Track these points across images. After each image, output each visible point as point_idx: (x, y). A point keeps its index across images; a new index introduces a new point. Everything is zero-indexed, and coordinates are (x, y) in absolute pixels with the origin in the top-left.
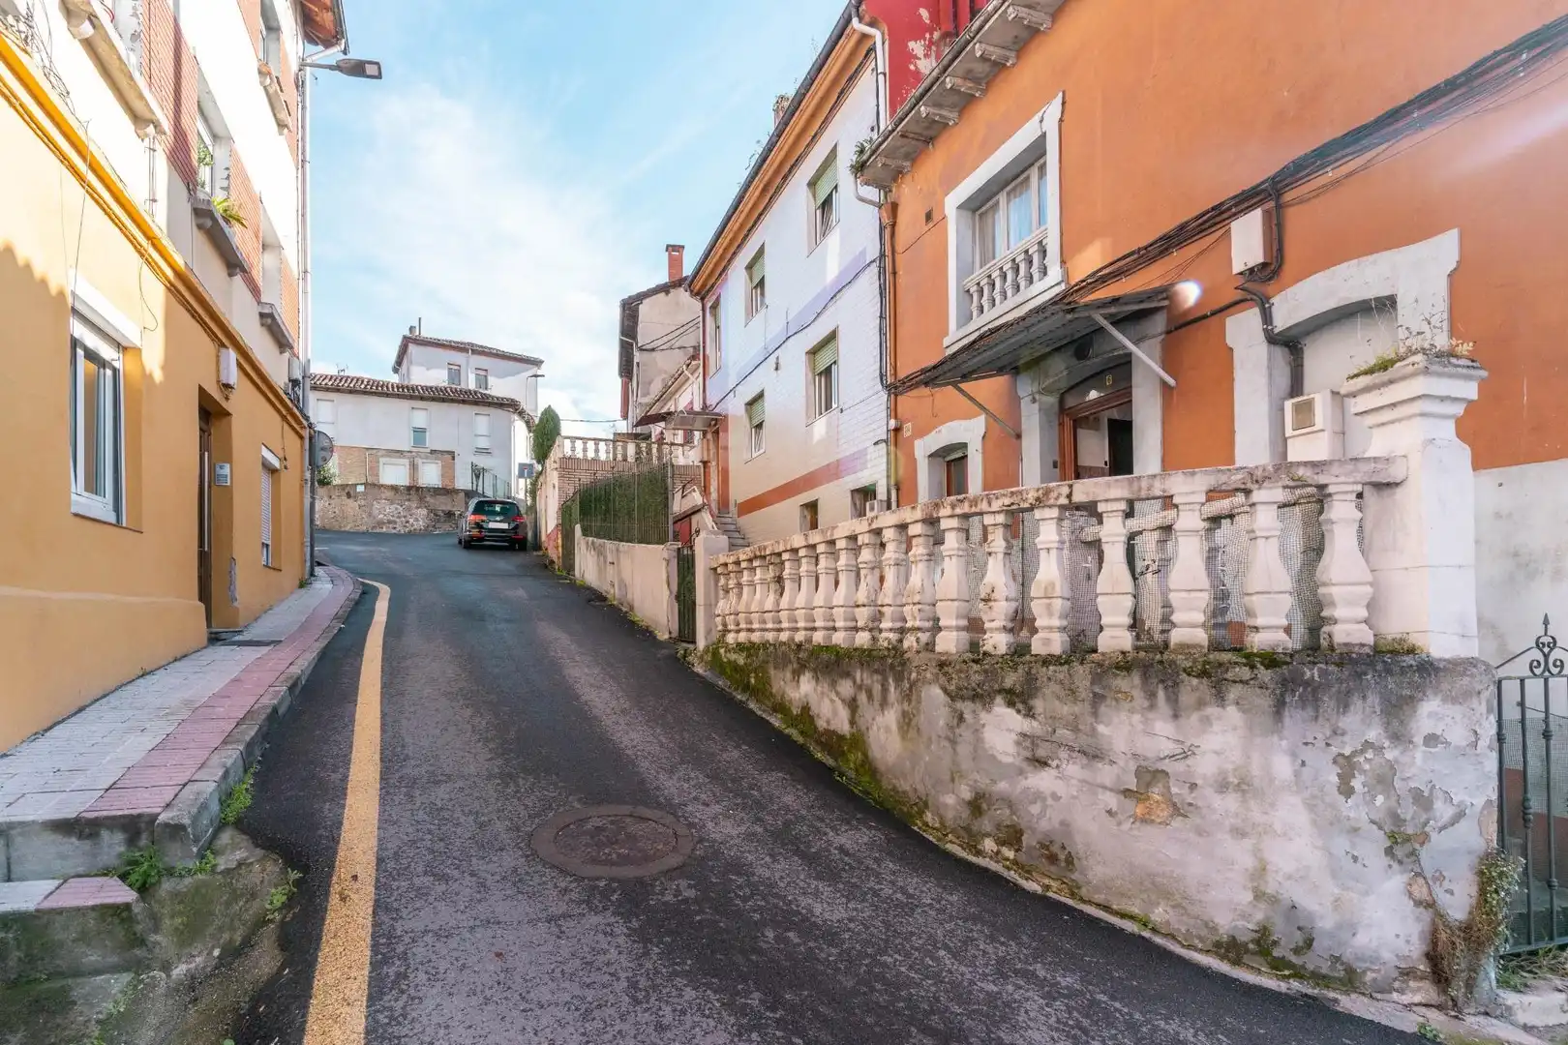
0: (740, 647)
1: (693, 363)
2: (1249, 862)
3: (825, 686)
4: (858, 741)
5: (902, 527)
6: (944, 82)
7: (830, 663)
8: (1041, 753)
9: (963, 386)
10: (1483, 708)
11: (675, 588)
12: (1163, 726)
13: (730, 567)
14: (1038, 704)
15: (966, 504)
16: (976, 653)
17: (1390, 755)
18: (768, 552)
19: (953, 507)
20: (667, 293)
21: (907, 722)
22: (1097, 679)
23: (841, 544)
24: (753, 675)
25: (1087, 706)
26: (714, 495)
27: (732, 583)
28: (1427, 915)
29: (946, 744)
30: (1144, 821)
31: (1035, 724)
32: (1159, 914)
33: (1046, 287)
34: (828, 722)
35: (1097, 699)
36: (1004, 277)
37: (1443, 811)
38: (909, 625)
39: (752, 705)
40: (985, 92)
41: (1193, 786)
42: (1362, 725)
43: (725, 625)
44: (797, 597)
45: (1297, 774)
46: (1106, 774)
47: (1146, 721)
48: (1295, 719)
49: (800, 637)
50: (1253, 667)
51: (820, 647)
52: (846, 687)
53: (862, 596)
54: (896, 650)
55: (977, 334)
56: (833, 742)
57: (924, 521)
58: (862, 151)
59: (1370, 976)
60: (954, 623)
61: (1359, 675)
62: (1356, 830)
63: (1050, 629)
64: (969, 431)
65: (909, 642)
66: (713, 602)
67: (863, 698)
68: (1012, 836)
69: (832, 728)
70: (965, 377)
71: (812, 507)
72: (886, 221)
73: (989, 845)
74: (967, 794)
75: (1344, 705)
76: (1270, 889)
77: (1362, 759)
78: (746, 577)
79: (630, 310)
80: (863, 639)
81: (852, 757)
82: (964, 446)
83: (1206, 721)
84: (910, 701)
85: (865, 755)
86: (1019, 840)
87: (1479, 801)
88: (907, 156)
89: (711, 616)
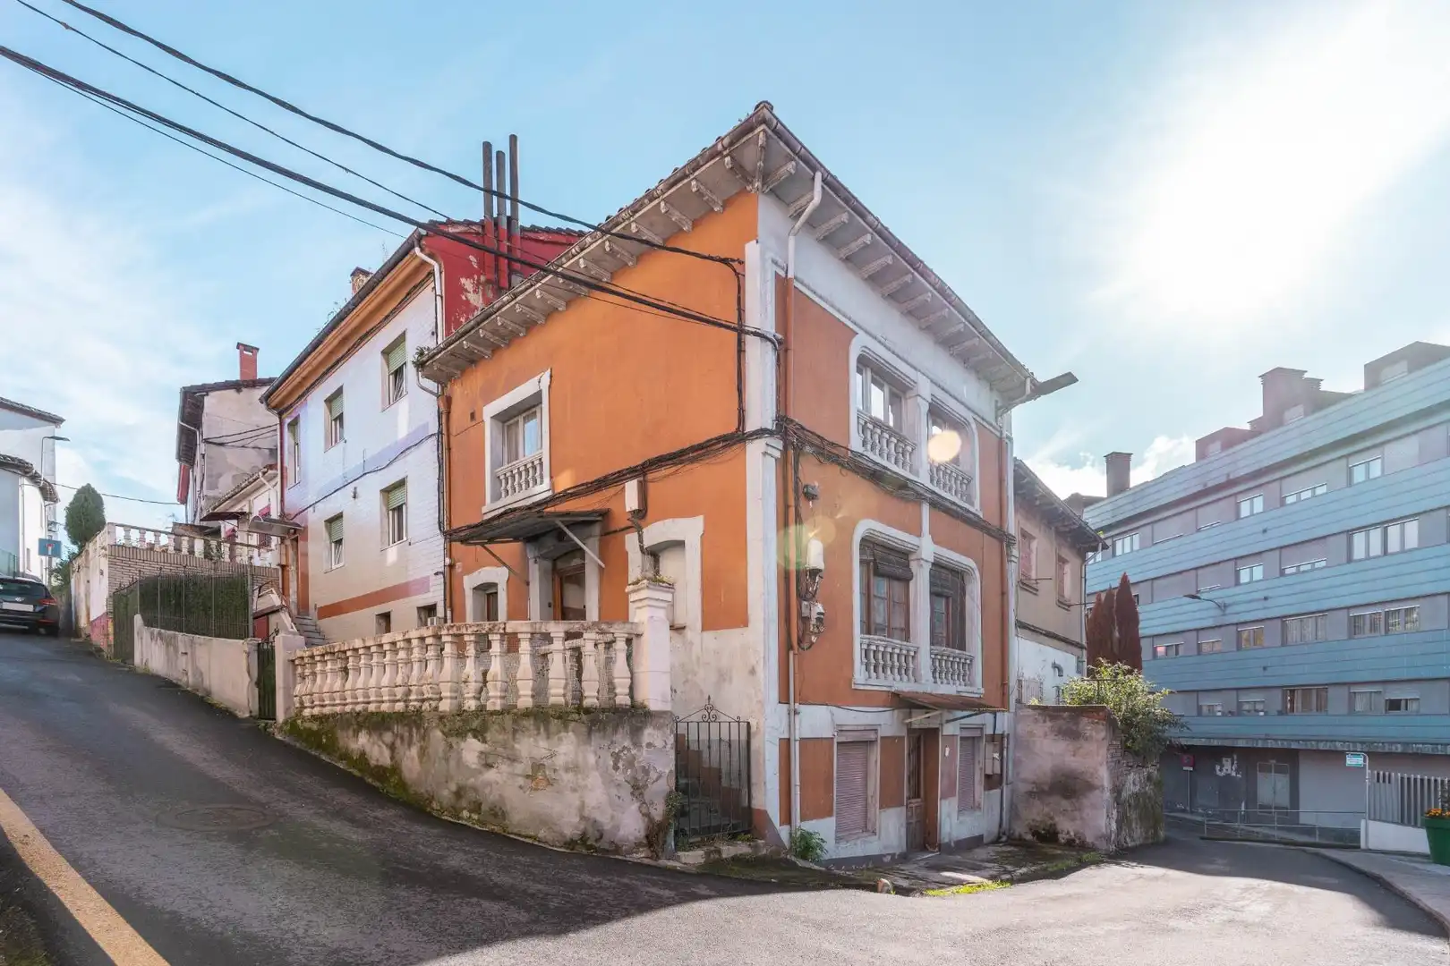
0: (314, 718)
2: (577, 803)
3: (375, 737)
4: (395, 769)
5: (422, 639)
7: (377, 722)
8: (490, 761)
10: (669, 732)
11: (255, 674)
12: (543, 744)
13: (306, 660)
14: (488, 736)
15: (455, 629)
16: (460, 712)
17: (633, 752)
18: (336, 650)
19: (448, 630)
21: (423, 752)
22: (515, 721)
23: (386, 647)
24: (324, 736)
25: (511, 737)
26: (293, 598)
27: (307, 672)
28: (646, 820)
29: (443, 762)
30: (536, 789)
31: (487, 746)
34: (377, 760)
35: (515, 731)
37: (653, 775)
38: (425, 697)
39: (323, 757)
41: (555, 771)
42: (622, 740)
43: (302, 703)
44: (358, 681)
45: (597, 762)
46: (519, 768)
47: (536, 741)
48: (596, 737)
49: (359, 708)
50: (579, 713)
51: (372, 713)
52: (388, 737)
53: (399, 680)
54: (418, 712)
56: (381, 773)
57: (433, 636)
59: (624, 848)
60: (448, 694)
61: (623, 718)
62: (619, 785)
63: (495, 697)
65: (426, 706)
66: (291, 686)
67: (398, 742)
68: (476, 807)
69: (380, 764)
70: (490, 541)
71: (386, 616)
72: (443, 408)
73: (465, 813)
74: (454, 788)
75: (616, 732)
76: (586, 813)
77: (622, 754)
78: (319, 667)
80: (399, 706)
81: (392, 780)
82: (495, 585)
83: (560, 739)
84: (424, 740)
85: (400, 778)
86: (480, 808)
87: (668, 772)
89: (289, 696)
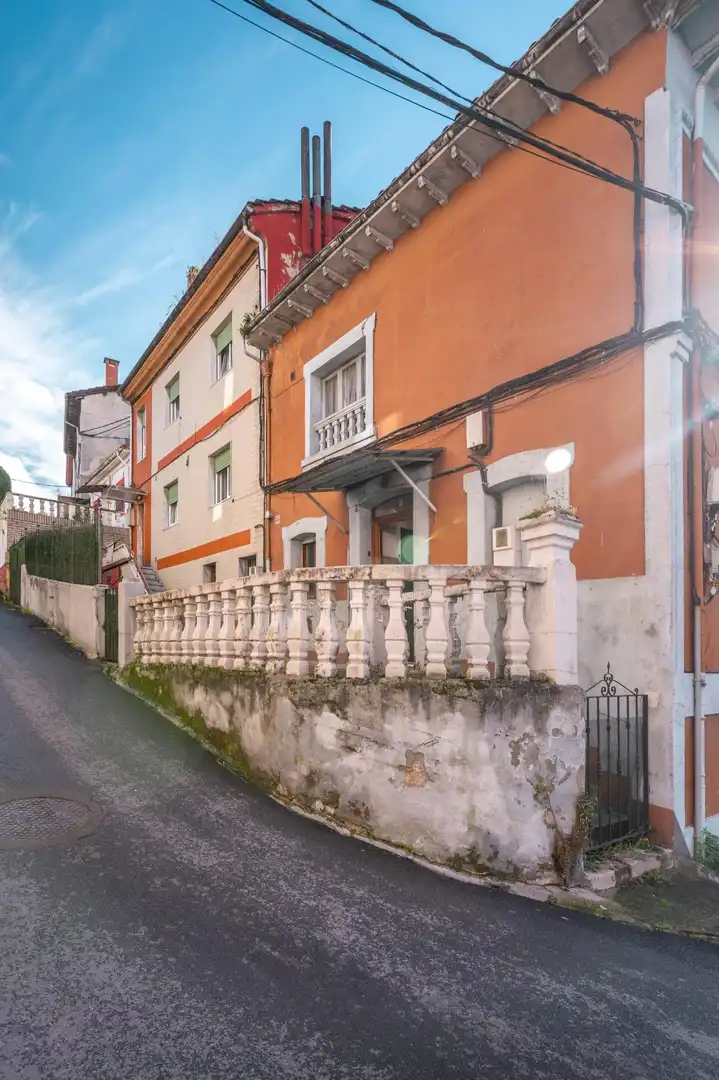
0: (151, 666)
1: (124, 451)
2: (465, 807)
3: (212, 696)
4: (234, 735)
5: (266, 586)
6: (303, 286)
7: (215, 679)
8: (351, 743)
9: (312, 494)
10: (579, 713)
11: (103, 618)
12: (421, 725)
13: (145, 607)
14: (349, 710)
15: (307, 575)
16: (312, 677)
17: (536, 741)
18: (173, 597)
19: (299, 575)
20: (105, 394)
21: (267, 721)
22: (385, 694)
23: (225, 595)
24: (160, 687)
25: (380, 714)
26: (140, 552)
27: (146, 619)
28: (552, 832)
29: (291, 736)
30: (410, 785)
31: (347, 724)
32: (418, 843)
33: (365, 437)
34: (214, 722)
35: (385, 707)
36: (340, 425)
37: (561, 772)
38: (270, 654)
39: (159, 710)
40: (329, 300)
41: (437, 762)
42: (524, 724)
43: (141, 649)
44: (194, 631)
45: (491, 753)
46: (389, 756)
47: (411, 722)
48: (490, 720)
49: (195, 660)
50: (469, 688)
51: (209, 669)
52: (226, 698)
53: (239, 633)
54: (261, 672)
55: (322, 462)
56: (216, 736)
57: (280, 583)
58: (248, 320)
59: (526, 870)
60: (298, 654)
61: (522, 695)
62: (520, 785)
63: (357, 660)
64: (317, 525)
65: (270, 666)
66: (132, 632)
67: (238, 705)
68: (333, 799)
69: (217, 726)
70: (314, 489)
71: (212, 567)
72: (265, 373)
73: (319, 805)
74: (305, 771)
75: (515, 713)
76: (477, 824)
77: (523, 744)
78: (157, 614)
79: (74, 401)
80: (239, 663)
81: (230, 747)
82: (314, 535)
83: (445, 721)
84: (269, 707)
85: (239, 746)
86: (337, 801)
87: (577, 767)
88: (279, 331)
89: (129, 642)
